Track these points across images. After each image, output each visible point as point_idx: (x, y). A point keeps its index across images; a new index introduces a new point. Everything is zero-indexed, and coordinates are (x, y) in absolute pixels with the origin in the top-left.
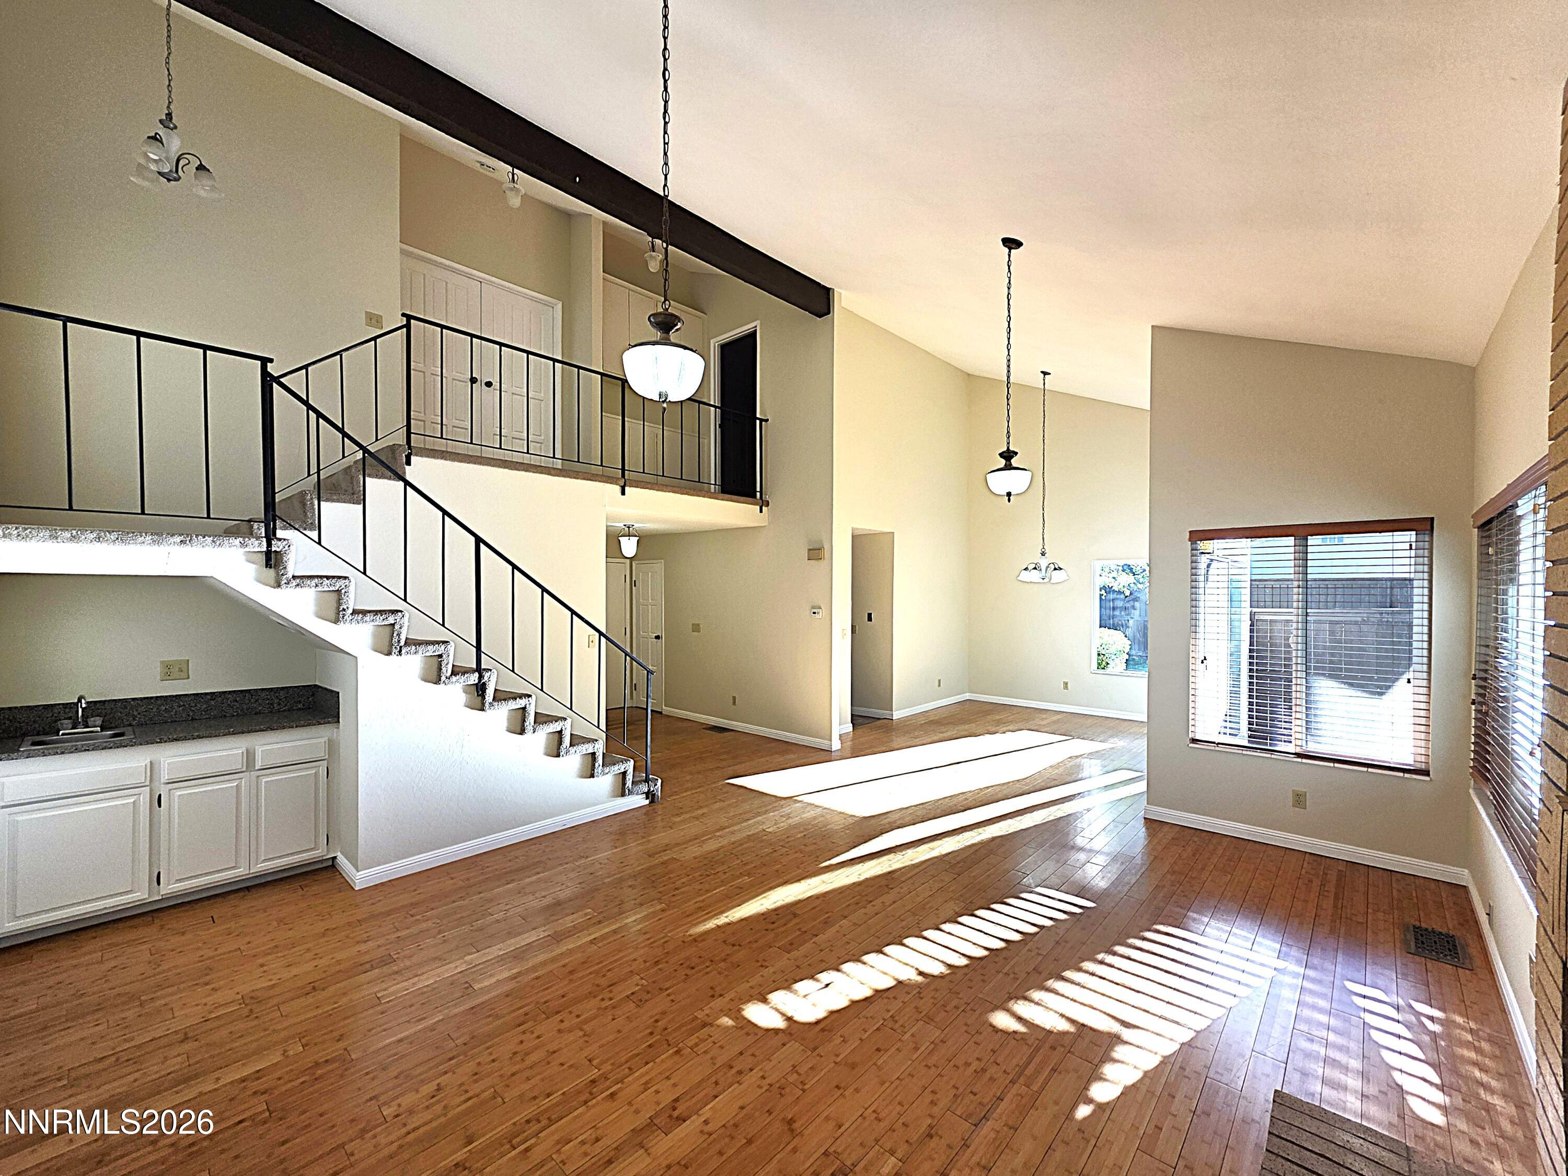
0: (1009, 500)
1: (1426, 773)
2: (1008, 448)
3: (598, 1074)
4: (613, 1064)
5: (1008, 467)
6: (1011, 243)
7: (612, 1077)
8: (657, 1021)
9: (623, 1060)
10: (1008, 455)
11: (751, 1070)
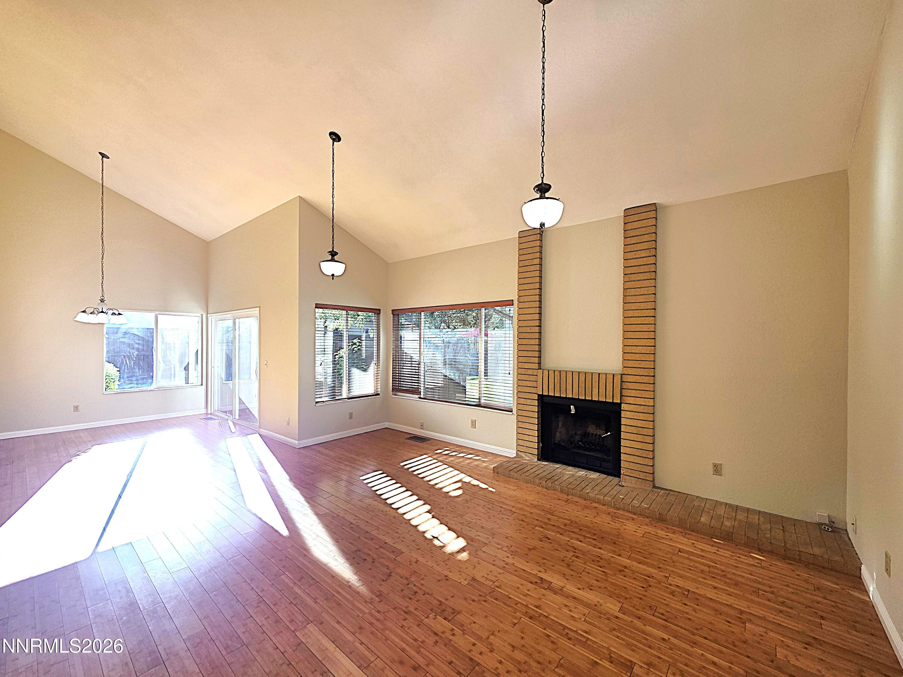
0: (333, 279)
1: (379, 394)
2: (333, 250)
3: (524, 617)
4: (515, 613)
5: (333, 260)
6: (335, 137)
7: (524, 609)
8: (474, 601)
9: (510, 609)
10: (333, 254)
11: (504, 561)
